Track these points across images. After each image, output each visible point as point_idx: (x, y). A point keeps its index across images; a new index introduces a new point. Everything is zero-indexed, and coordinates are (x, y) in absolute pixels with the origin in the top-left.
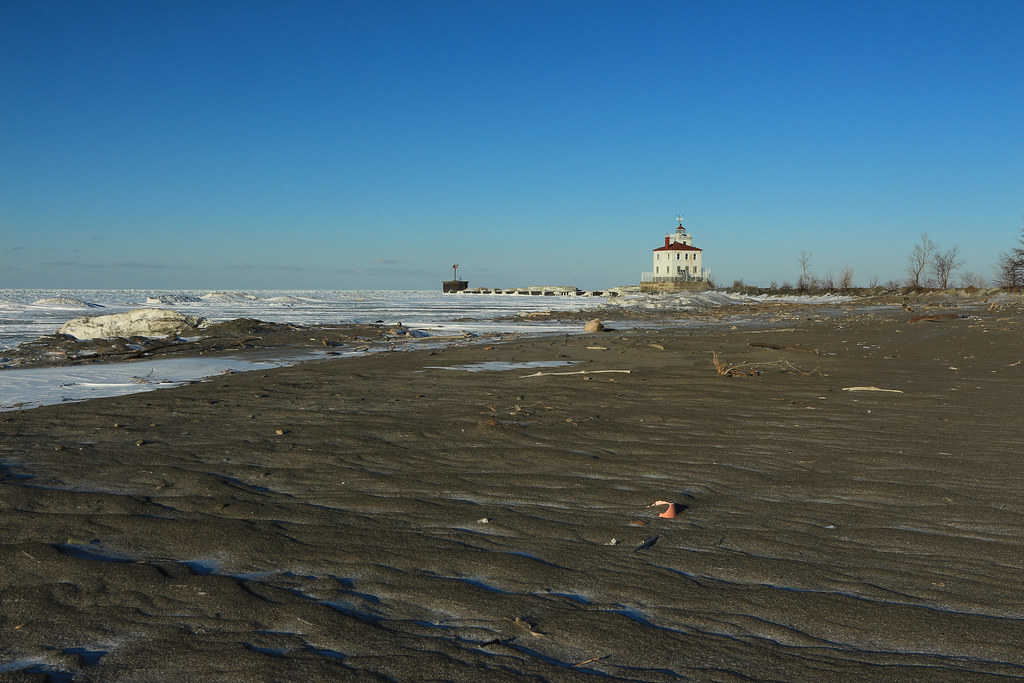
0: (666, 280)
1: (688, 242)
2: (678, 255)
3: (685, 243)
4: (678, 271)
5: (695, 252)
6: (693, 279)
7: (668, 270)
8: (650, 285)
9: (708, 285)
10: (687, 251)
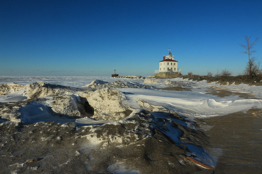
0: (163, 73)
1: (173, 59)
2: (168, 63)
3: (171, 59)
4: (168, 69)
5: (175, 62)
6: (174, 73)
7: (164, 69)
8: (158, 75)
9: (180, 75)
10: (172, 62)
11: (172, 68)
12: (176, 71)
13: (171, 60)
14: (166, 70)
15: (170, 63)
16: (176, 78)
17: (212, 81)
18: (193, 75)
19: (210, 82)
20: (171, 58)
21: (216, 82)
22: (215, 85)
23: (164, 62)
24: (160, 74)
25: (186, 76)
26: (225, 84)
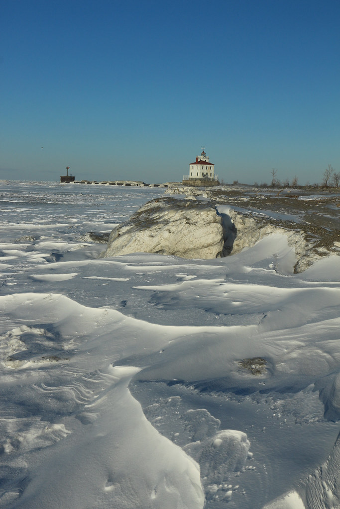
0: (197, 179)
2: (203, 167)
4: (203, 175)
5: (210, 165)
6: (210, 179)
7: (197, 174)
8: (188, 182)
9: (217, 183)
10: (206, 165)
11: (207, 174)
12: (212, 177)
14: (200, 176)
20: (205, 160)
23: (198, 165)
24: (191, 181)
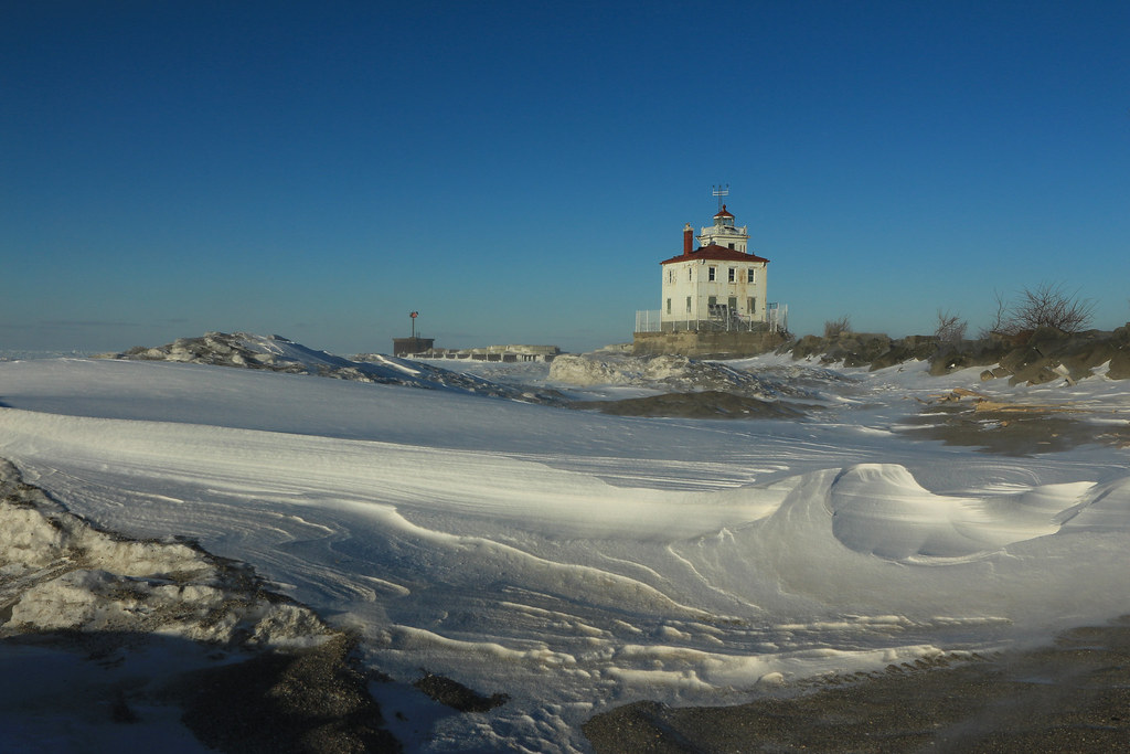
1: (740, 246)
2: (712, 271)
3: (731, 246)
4: (711, 306)
5: (751, 264)
6: (745, 325)
7: (689, 304)
8: (652, 340)
9: (780, 339)
10: (732, 264)
11: (733, 301)
12: (760, 315)
13: (729, 254)
14: (699, 313)
15: (722, 267)
16: (756, 358)
17: (962, 363)
18: (850, 337)
19: (947, 369)
20: (732, 241)
21: (984, 369)
22: (975, 386)
23: (690, 262)
24: (663, 334)
25: (812, 339)
26: (1041, 377)
